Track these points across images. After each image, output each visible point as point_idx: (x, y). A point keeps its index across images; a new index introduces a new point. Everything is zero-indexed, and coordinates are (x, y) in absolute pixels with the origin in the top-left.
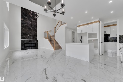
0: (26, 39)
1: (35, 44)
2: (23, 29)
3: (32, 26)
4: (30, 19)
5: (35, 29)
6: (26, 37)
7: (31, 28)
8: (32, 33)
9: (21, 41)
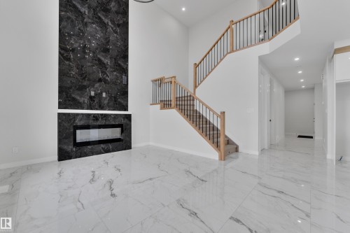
0: (82, 108)
1: (119, 130)
2: (69, 59)
3: (106, 51)
4: (100, 18)
5: (120, 65)
6: (81, 100)
7: (105, 62)
8: (106, 81)
9: (59, 114)
